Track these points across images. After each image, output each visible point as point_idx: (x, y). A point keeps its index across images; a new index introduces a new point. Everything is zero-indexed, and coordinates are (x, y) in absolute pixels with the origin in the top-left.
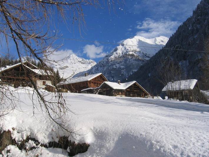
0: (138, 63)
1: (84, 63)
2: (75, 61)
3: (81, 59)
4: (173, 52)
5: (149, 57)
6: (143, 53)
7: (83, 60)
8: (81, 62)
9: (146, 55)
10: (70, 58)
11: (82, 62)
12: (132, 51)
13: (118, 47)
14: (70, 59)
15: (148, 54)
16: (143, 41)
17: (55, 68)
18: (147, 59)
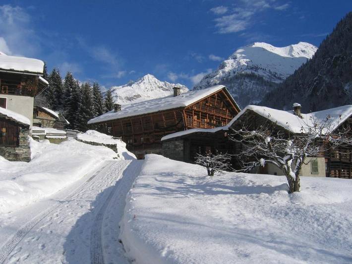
0: (261, 89)
1: (167, 90)
2: (152, 85)
3: (163, 83)
4: (329, 67)
5: (280, 79)
6: (270, 72)
7: (165, 84)
8: (162, 87)
9: (275, 76)
10: (144, 81)
11: (165, 87)
12: (251, 69)
13: (226, 61)
14: (144, 83)
15: (278, 73)
16: (270, 50)
17: (118, 98)
18: (278, 82)
